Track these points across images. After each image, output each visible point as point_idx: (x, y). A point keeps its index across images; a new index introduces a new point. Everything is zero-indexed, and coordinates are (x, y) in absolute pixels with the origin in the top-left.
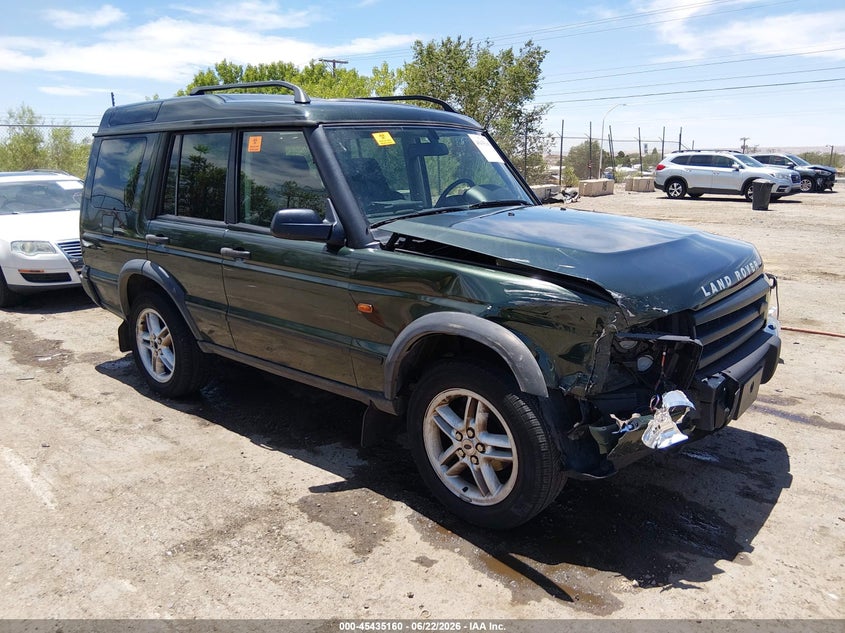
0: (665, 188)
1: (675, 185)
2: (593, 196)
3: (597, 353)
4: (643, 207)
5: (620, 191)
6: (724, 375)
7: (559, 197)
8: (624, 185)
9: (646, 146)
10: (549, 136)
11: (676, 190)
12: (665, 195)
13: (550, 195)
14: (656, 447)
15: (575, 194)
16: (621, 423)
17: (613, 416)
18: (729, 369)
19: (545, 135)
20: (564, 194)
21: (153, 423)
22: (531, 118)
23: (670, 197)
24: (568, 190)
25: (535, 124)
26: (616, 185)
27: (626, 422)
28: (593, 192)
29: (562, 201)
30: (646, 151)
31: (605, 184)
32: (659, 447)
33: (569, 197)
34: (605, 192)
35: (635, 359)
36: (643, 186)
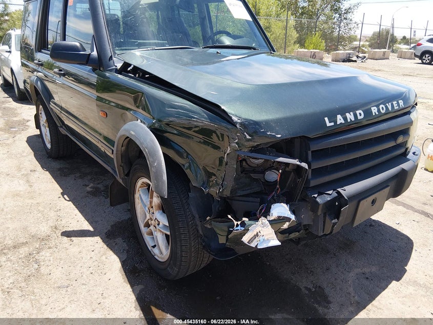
0: (421, 57)
1: (427, 55)
2: (376, 60)
3: (226, 164)
4: (404, 68)
5: (394, 57)
6: (338, 193)
7: (354, 58)
8: (396, 55)
9: (415, 32)
10: (355, 23)
11: (427, 59)
12: (420, 61)
13: (349, 57)
14: (257, 246)
15: (365, 57)
16: (236, 223)
17: (229, 217)
18: (345, 188)
19: (354, 22)
20: (358, 57)
21: (30, 172)
22: (347, 12)
23: (423, 63)
24: (361, 55)
25: (349, 16)
26: (391, 54)
27: (239, 223)
28: (377, 57)
29: (356, 61)
30: (414, 35)
31: (384, 53)
32: (259, 247)
33: (360, 59)
34: (384, 57)
35: (263, 173)
36: (408, 55)
